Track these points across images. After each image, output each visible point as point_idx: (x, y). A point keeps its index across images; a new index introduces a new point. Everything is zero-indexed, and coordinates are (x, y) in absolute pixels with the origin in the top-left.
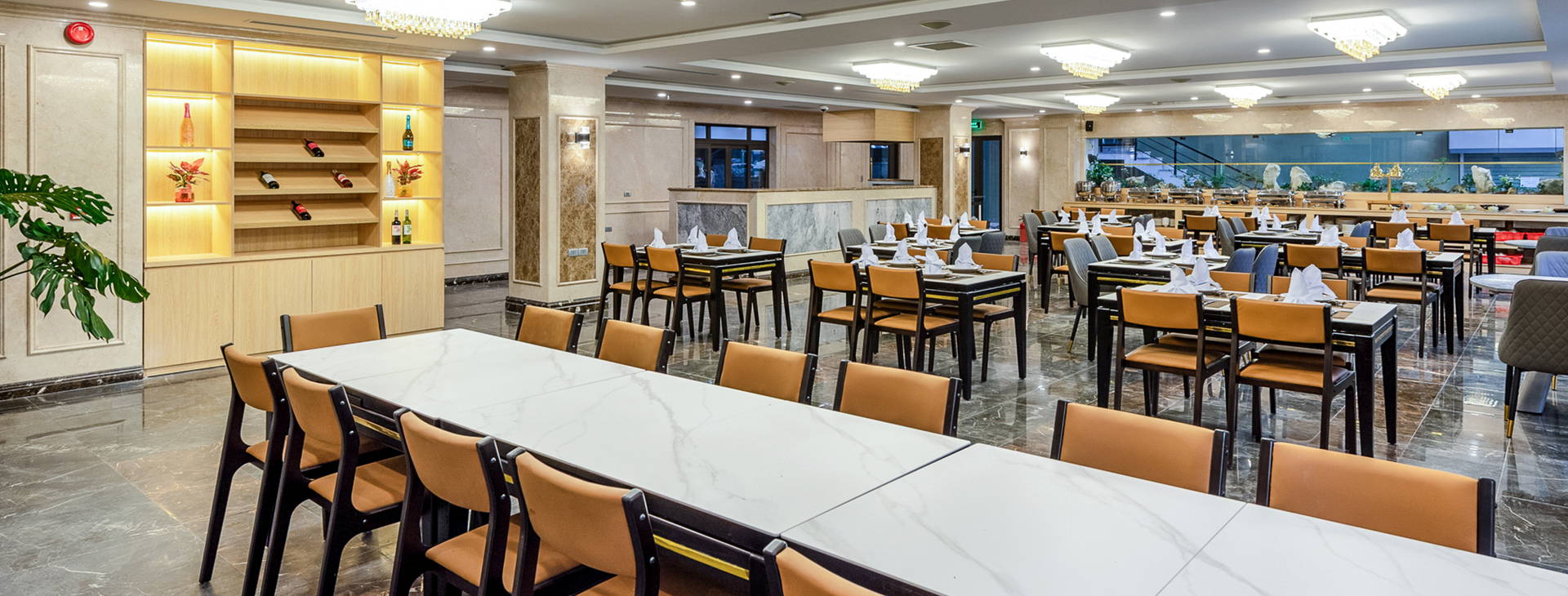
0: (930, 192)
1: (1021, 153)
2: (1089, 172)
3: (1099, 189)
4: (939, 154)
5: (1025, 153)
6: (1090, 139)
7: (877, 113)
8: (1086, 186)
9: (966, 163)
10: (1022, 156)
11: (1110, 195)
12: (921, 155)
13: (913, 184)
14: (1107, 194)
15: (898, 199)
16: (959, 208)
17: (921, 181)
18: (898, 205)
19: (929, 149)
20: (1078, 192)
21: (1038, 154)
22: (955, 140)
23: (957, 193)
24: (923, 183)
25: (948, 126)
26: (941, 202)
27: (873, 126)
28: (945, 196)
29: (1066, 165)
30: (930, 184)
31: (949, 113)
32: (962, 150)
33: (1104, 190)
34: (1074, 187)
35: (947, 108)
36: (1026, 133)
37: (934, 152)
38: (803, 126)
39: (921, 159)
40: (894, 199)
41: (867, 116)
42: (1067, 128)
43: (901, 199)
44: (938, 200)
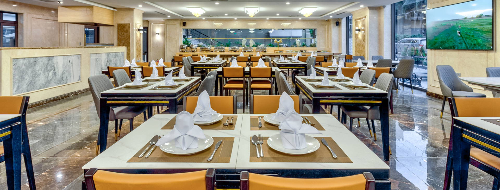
0: (123, 49)
1: (157, 34)
2: (183, 41)
3: (189, 48)
4: (128, 31)
5: (158, 34)
6: (183, 29)
7: (94, 8)
8: (184, 46)
9: (140, 36)
10: (158, 35)
11: (193, 50)
12: (118, 32)
13: (113, 46)
14: (193, 49)
15: (108, 53)
16: (138, 56)
17: (118, 44)
18: (108, 56)
19: (123, 29)
20: (181, 49)
21: (164, 34)
22: (136, 25)
23: (137, 50)
24: (119, 45)
25: (133, 18)
26: (129, 54)
27: (92, 15)
28: (131, 51)
29: (176, 39)
30: (123, 45)
31: (133, 12)
32: (139, 30)
33: (191, 48)
34: (179, 47)
35: (132, 10)
36: (158, 26)
37: (125, 30)
38: (43, 15)
39: (118, 33)
40: (106, 53)
41: (88, 9)
42: (176, 24)
43: (109, 53)
44: (127, 53)
